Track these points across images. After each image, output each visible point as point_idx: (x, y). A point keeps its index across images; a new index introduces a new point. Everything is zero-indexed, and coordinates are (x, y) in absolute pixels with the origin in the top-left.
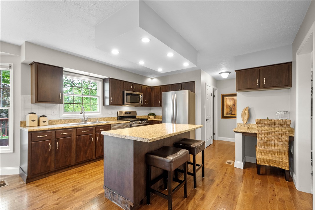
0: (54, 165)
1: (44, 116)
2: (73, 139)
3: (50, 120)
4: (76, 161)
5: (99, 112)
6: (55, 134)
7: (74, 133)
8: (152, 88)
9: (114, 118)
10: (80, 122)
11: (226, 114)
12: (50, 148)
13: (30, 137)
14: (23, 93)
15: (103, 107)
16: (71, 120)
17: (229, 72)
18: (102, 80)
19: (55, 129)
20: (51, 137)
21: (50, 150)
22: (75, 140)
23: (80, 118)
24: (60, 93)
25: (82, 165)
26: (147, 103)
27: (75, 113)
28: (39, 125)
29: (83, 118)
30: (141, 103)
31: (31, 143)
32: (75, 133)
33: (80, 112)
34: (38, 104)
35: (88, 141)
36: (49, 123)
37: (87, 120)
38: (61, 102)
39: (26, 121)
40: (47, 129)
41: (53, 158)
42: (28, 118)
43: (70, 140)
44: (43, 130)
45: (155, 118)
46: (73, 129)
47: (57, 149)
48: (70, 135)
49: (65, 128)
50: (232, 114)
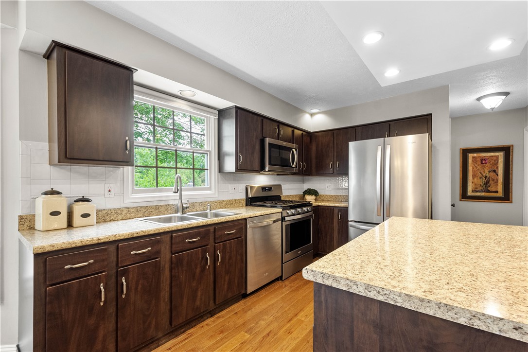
0: (114, 344)
1: (84, 200)
2: (163, 263)
3: (101, 211)
4: (171, 323)
5: (209, 189)
6: (115, 254)
7: (165, 247)
8: (310, 136)
9: (240, 201)
10: (171, 214)
11: (473, 192)
12: (103, 299)
13: (42, 270)
14: (25, 135)
15: (218, 176)
16: (151, 207)
17: (506, 94)
18: (217, 112)
19: (117, 238)
20: (105, 263)
21: (102, 304)
22: (167, 266)
23: (171, 203)
24: (127, 138)
25: (183, 329)
26: (302, 169)
27: (161, 191)
28: (70, 225)
29: (178, 202)
30: (296, 166)
31: (43, 290)
32: (168, 247)
33: (174, 188)
34: (68, 167)
35: (199, 266)
36: (97, 216)
37: (187, 208)
38: (128, 161)
39: (34, 216)
40: (94, 242)
41: (111, 326)
42: (41, 207)
43: (157, 267)
44: (80, 245)
45: (316, 200)
46: (163, 237)
47: (123, 296)
48: (156, 254)
49: (143, 234)
50: (489, 191)
